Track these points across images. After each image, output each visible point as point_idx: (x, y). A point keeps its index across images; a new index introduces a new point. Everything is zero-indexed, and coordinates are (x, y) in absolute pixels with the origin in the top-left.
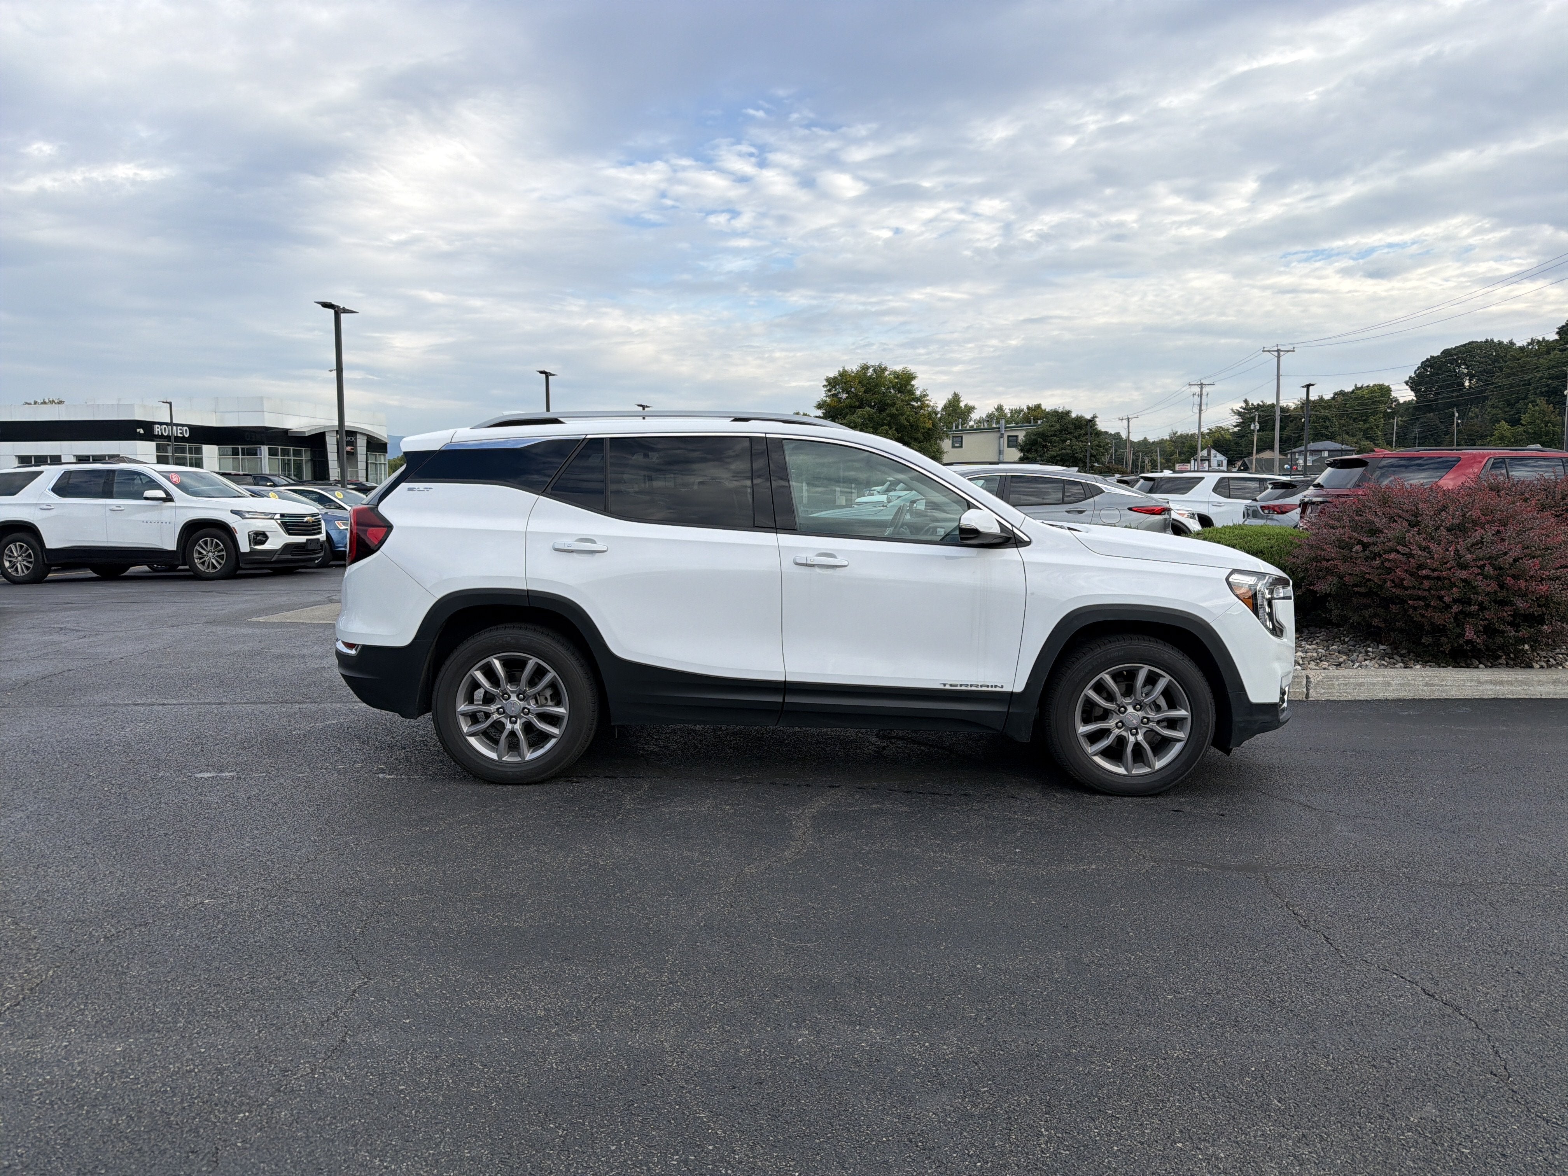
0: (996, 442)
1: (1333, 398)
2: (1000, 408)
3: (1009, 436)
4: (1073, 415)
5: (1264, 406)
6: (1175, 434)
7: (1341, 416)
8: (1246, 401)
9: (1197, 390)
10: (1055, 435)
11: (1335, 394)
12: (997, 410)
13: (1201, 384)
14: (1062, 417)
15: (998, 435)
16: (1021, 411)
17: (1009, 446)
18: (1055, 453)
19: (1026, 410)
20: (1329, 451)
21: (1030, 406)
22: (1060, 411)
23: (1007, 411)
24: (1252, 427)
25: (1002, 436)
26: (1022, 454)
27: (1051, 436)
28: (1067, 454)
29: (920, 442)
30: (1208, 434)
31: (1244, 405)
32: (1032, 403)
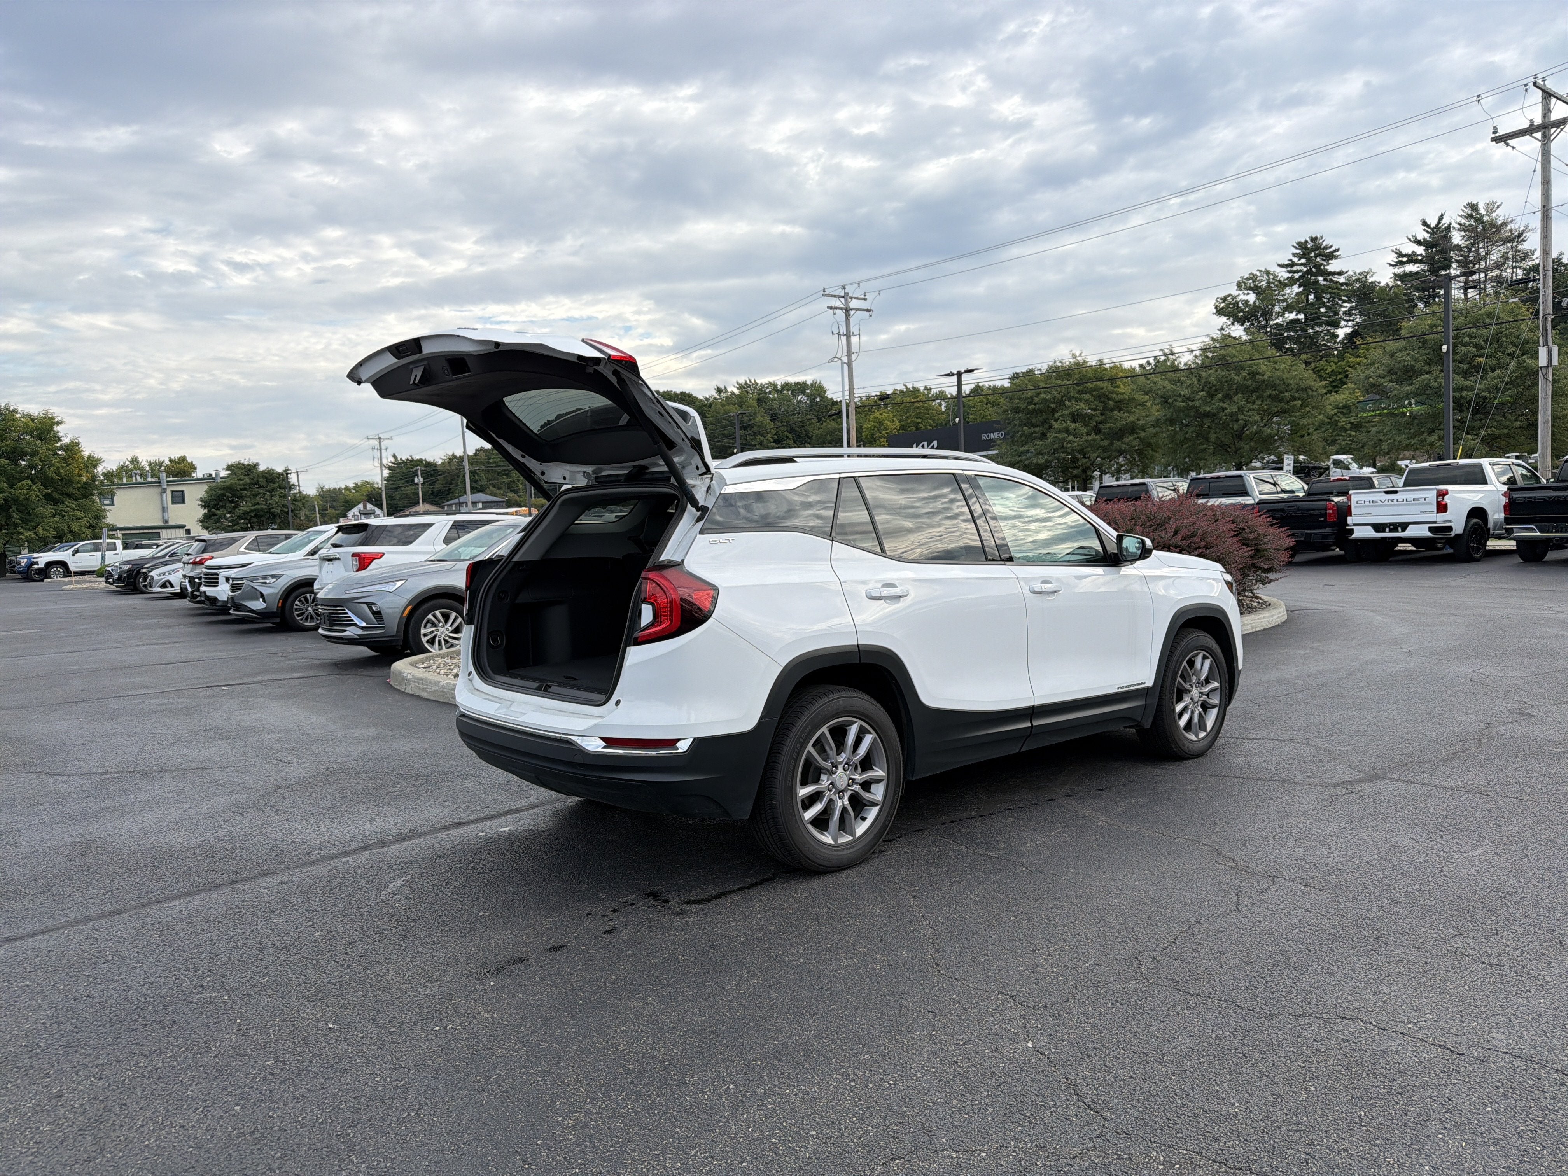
0: (158, 498)
1: (476, 455)
2: (135, 461)
3: (172, 492)
4: (262, 468)
5: (413, 460)
6: (322, 489)
7: (487, 471)
8: (394, 456)
9: (375, 443)
10: (245, 489)
11: (477, 450)
12: (132, 462)
13: (380, 438)
14: (250, 470)
15: (157, 490)
16: (161, 464)
17: (173, 503)
18: (248, 509)
19: (167, 462)
20: (483, 503)
21: (173, 458)
22: (246, 463)
23: (144, 463)
24: (416, 480)
25: (164, 491)
26: (206, 511)
27: (241, 490)
28: (262, 510)
29: (75, 500)
30: (354, 488)
31: (393, 460)
32: (176, 454)
